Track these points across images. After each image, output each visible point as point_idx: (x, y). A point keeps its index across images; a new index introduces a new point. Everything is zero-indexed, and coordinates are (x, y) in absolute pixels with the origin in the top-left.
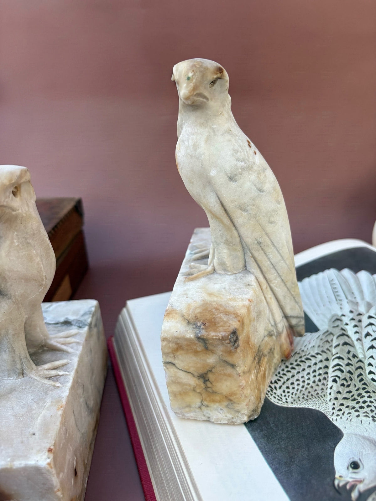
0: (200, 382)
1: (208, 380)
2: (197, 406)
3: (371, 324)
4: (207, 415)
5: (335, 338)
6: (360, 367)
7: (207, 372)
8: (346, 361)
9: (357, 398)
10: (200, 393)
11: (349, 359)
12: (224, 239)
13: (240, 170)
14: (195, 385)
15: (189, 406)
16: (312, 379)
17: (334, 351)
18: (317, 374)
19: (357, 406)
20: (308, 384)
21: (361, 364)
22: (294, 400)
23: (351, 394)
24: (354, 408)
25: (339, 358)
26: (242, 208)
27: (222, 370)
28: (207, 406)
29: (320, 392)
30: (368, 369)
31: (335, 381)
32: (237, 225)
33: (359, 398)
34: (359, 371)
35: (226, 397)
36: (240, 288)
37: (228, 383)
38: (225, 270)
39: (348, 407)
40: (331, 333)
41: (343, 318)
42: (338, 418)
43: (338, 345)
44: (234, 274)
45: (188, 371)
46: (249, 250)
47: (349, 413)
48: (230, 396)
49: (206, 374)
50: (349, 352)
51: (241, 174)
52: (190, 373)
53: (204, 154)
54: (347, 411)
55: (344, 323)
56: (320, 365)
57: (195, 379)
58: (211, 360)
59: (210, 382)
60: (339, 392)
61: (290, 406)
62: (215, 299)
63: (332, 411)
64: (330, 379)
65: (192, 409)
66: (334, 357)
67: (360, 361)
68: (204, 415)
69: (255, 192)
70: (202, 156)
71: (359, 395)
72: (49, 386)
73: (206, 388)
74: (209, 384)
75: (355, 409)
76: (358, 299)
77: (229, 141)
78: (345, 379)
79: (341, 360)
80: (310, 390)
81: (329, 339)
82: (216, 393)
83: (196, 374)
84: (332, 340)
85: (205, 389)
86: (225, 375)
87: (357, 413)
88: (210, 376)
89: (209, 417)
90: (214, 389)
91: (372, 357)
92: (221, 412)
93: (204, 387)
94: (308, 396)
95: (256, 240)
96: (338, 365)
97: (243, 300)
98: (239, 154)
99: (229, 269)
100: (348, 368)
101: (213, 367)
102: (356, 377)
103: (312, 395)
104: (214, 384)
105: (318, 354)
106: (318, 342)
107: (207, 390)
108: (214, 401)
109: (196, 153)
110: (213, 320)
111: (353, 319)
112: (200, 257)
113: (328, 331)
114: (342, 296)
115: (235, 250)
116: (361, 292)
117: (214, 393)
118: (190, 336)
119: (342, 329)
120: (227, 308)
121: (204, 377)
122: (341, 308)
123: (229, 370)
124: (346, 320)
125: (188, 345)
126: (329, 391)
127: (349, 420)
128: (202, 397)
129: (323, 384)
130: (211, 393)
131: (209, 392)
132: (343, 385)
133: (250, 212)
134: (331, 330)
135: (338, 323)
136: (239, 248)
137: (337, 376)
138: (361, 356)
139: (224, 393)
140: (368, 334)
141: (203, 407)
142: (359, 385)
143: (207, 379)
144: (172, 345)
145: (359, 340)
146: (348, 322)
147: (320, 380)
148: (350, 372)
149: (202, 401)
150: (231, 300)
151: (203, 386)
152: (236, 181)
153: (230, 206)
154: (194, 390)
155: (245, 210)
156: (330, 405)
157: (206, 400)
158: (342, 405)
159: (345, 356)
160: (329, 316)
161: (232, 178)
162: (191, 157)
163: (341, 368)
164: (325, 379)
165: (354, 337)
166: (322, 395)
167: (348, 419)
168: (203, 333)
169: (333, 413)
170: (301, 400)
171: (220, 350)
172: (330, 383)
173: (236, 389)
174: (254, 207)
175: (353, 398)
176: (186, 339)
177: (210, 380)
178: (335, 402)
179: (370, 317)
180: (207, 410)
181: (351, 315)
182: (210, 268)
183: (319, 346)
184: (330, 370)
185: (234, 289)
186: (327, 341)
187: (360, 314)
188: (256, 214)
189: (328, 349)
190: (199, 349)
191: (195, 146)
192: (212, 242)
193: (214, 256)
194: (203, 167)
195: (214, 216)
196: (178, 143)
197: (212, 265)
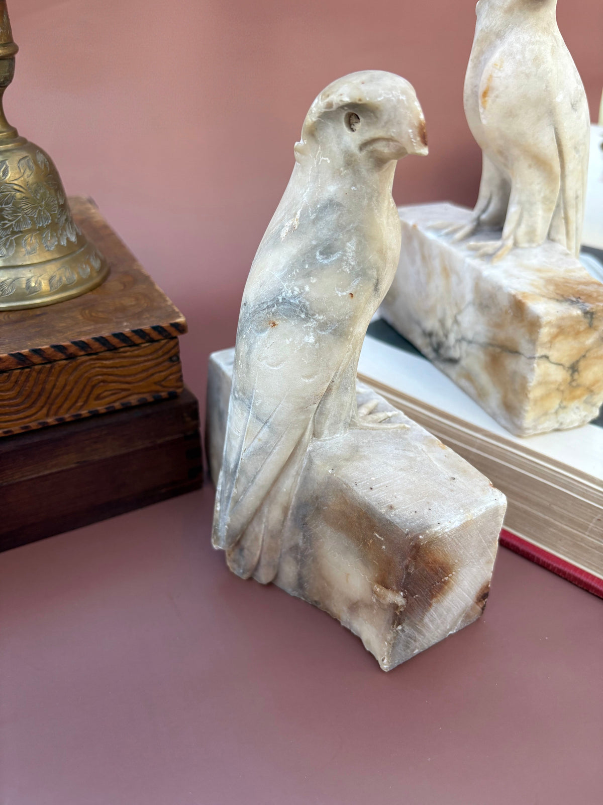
0: (568, 375)
2: (554, 411)
4: (561, 420)
7: (581, 358)
10: (563, 392)
12: (542, 195)
14: (561, 380)
15: (546, 414)
26: (575, 149)
27: (596, 352)
28: (564, 408)
32: (566, 172)
35: (588, 388)
36: (562, 259)
37: (596, 369)
38: (531, 241)
45: (560, 363)
46: (565, 208)
48: (593, 386)
49: (578, 362)
51: (580, 100)
52: (563, 365)
53: (551, 71)
57: (565, 372)
58: (590, 340)
59: (578, 372)
62: (550, 274)
65: (547, 417)
68: (558, 422)
70: (549, 75)
72: (395, 430)
73: (571, 381)
74: (576, 376)
83: (567, 364)
86: (597, 357)
88: (582, 364)
89: (561, 424)
90: (579, 381)
92: (576, 411)
93: (569, 381)
95: (576, 192)
97: (581, 269)
99: (536, 238)
101: (588, 350)
104: (581, 374)
108: (573, 398)
109: (539, 70)
112: (463, 236)
117: (578, 386)
118: (577, 313)
120: (578, 280)
121: (574, 369)
125: (572, 326)
128: (563, 396)
131: (573, 386)
133: (581, 154)
139: (588, 384)
141: (560, 411)
143: (576, 369)
144: (554, 330)
149: (561, 402)
150: (568, 272)
151: (569, 379)
152: (576, 111)
153: (567, 145)
154: (558, 389)
155: (578, 151)
157: (565, 399)
162: (528, 76)
168: (589, 306)
173: (600, 374)
174: (583, 148)
176: (571, 318)
177: (579, 369)
180: (563, 413)
182: (510, 243)
185: (556, 261)
188: (583, 157)
190: (582, 328)
191: (537, 60)
192: (520, 203)
193: (519, 224)
194: (548, 89)
195: (539, 162)
196: (496, 56)
197: (512, 237)
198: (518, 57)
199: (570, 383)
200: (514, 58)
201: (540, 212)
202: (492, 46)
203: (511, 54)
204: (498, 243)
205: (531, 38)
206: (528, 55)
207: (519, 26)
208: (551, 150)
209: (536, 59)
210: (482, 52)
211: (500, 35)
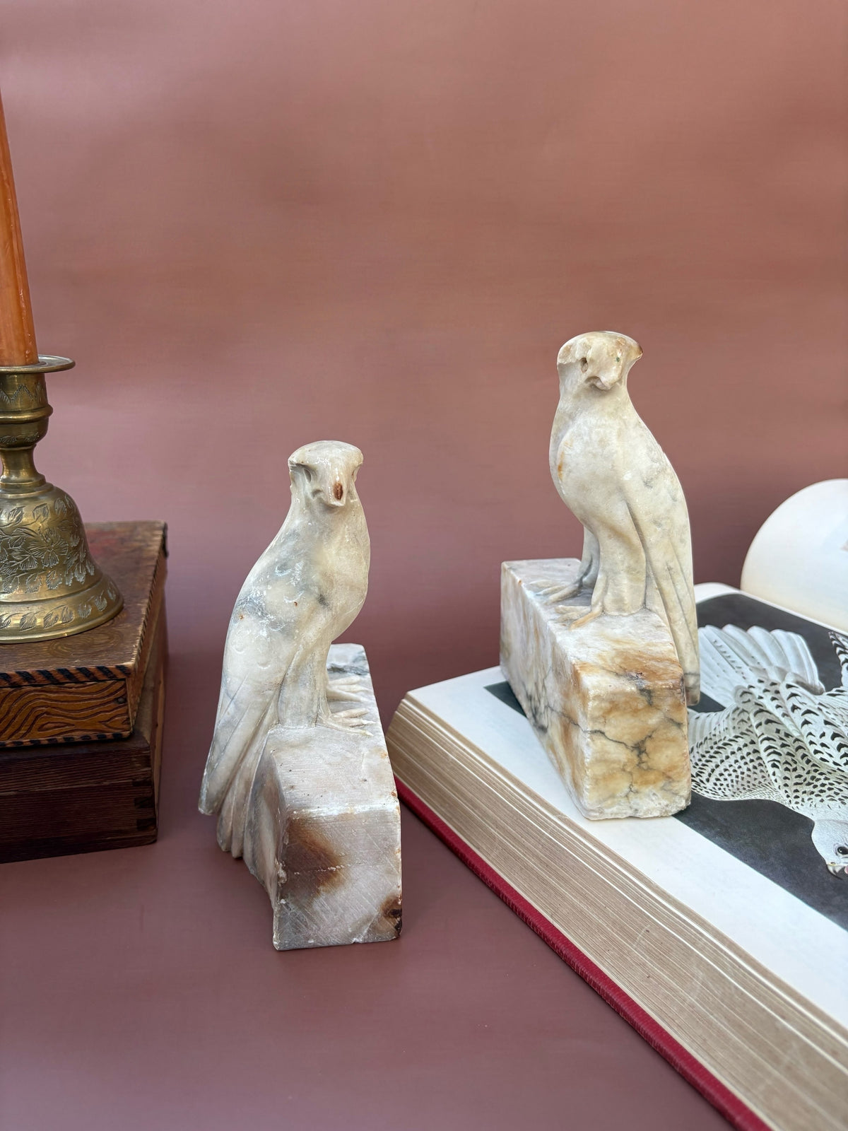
0: (633, 756)
1: (644, 751)
2: (623, 794)
3: (794, 695)
4: (635, 807)
5: (751, 716)
6: (800, 747)
7: (646, 738)
8: (780, 742)
9: (811, 781)
10: (631, 773)
11: (781, 739)
12: (626, 564)
13: (656, 473)
14: (626, 761)
15: (613, 796)
16: (744, 768)
17: (758, 732)
18: (748, 760)
19: (816, 791)
20: (743, 773)
21: (800, 744)
22: (735, 793)
23: (802, 778)
24: (812, 793)
25: (768, 739)
26: (656, 522)
27: (665, 733)
28: (637, 792)
29: (762, 780)
30: (812, 748)
31: (774, 766)
32: (648, 544)
33: (814, 781)
34: (801, 752)
35: (664, 773)
36: (651, 631)
37: (669, 752)
38: (620, 609)
39: (804, 792)
40: (743, 711)
41: (752, 690)
42: (799, 805)
43: (760, 724)
44: (632, 614)
45: (620, 741)
46: (656, 579)
47: (809, 799)
48: (669, 771)
49: (643, 742)
50: (778, 731)
51: (657, 478)
52: (623, 743)
53: (616, 452)
54: (806, 797)
55: (757, 697)
56: (745, 751)
57: (628, 751)
58: (654, 720)
59: (646, 753)
60: (786, 778)
61: (732, 799)
62: (627, 646)
63: (788, 800)
64: (769, 765)
65: (616, 800)
66: (761, 739)
67: (797, 740)
68: (631, 808)
69: (670, 501)
70: (615, 456)
71: (813, 778)
73: (639, 763)
74: (644, 757)
75: (815, 794)
76: (764, 665)
77: (642, 436)
78: (787, 762)
79: (771, 741)
80: (749, 779)
81: (744, 716)
82: (651, 769)
83: (630, 744)
84: (749, 719)
85: (638, 765)
86: (668, 740)
87: (820, 798)
88: (649, 745)
89: (636, 811)
90: (649, 764)
91: (810, 734)
92: (654, 798)
93: (637, 763)
94: (749, 787)
95: (667, 564)
96: (770, 747)
97: (664, 644)
98: (653, 452)
99: (626, 607)
100: (785, 750)
101: (654, 731)
102: (800, 759)
103: (754, 785)
104: (650, 756)
105: (737, 737)
106: (731, 724)
107: (640, 767)
108: (646, 783)
110: (646, 668)
111: (766, 691)
112: (559, 598)
113: (738, 709)
114: (739, 662)
115: (638, 580)
116: (764, 655)
117: (649, 769)
118: (631, 689)
119: (757, 704)
120: (653, 655)
121: (639, 748)
122: (744, 678)
123: (674, 732)
124: (757, 692)
125: (627, 702)
126: (773, 778)
127: (813, 806)
128: (633, 779)
129: (762, 771)
130: (645, 770)
131: (643, 768)
132: (787, 769)
133: (664, 527)
134: (742, 706)
135: (747, 697)
136: (643, 577)
137: (774, 760)
138: (796, 735)
139: (662, 768)
140: (794, 708)
141: (631, 795)
142: (808, 767)
143: (643, 749)
144: (606, 705)
145: (784, 715)
146: (762, 695)
147: (755, 767)
148: (789, 754)
149: (631, 785)
150: (648, 645)
151: (636, 760)
152: (652, 487)
153: (644, 520)
154: (624, 770)
155: (659, 525)
156: (782, 792)
157: (636, 783)
158: (796, 791)
159: (775, 736)
160: (731, 689)
161: (647, 484)
162: (595, 456)
163: (776, 750)
164: (760, 765)
165: (778, 713)
166: (766, 782)
167: (811, 805)
168: (647, 684)
169: (790, 801)
170: (743, 791)
171: (666, 704)
172: (771, 770)
173: (677, 759)
174: (669, 521)
175: (806, 782)
176: (625, 694)
177: (647, 751)
178: (786, 789)
179: (789, 686)
180: (636, 798)
181: (763, 686)
182: (597, 610)
183: (734, 728)
184: (763, 755)
185: (643, 633)
186: (743, 721)
187: (773, 684)
188: (669, 530)
189: (748, 730)
190: (640, 706)
191: (603, 442)
192: (603, 571)
193: (605, 591)
194: (614, 468)
195: (617, 534)
196: (567, 437)
197: (600, 604)
198: (586, 438)
199: (639, 765)
200: (582, 438)
201: (625, 582)
202: (567, 426)
203: (580, 435)
204: (585, 609)
205: (597, 420)
206: (594, 437)
207: (586, 411)
208: (625, 523)
209: (601, 441)
210: (559, 430)
211: (572, 417)
